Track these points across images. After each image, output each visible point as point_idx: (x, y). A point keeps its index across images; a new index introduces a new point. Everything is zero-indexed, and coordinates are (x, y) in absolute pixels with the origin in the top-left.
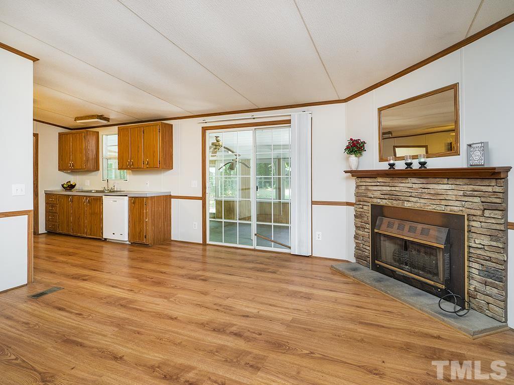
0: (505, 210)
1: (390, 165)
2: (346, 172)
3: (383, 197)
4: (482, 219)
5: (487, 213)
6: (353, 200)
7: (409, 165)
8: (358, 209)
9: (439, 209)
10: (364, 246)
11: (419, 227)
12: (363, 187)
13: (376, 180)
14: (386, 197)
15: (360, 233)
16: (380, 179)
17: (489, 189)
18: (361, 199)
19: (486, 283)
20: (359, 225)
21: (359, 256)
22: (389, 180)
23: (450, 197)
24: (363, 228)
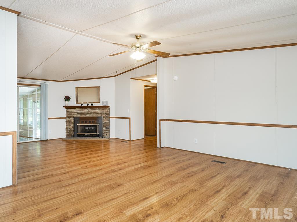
0: (109, 115)
1: (81, 105)
2: (64, 107)
3: (78, 114)
4: (106, 117)
5: (106, 115)
6: (65, 117)
7: (88, 105)
8: (68, 119)
9: (96, 116)
10: (70, 131)
11: (92, 121)
12: (70, 112)
13: (75, 109)
14: (80, 114)
15: (69, 127)
16: (77, 109)
17: (107, 110)
18: (69, 116)
19: (106, 130)
20: (68, 124)
21: (68, 135)
22: (81, 109)
23: (98, 113)
24: (70, 125)
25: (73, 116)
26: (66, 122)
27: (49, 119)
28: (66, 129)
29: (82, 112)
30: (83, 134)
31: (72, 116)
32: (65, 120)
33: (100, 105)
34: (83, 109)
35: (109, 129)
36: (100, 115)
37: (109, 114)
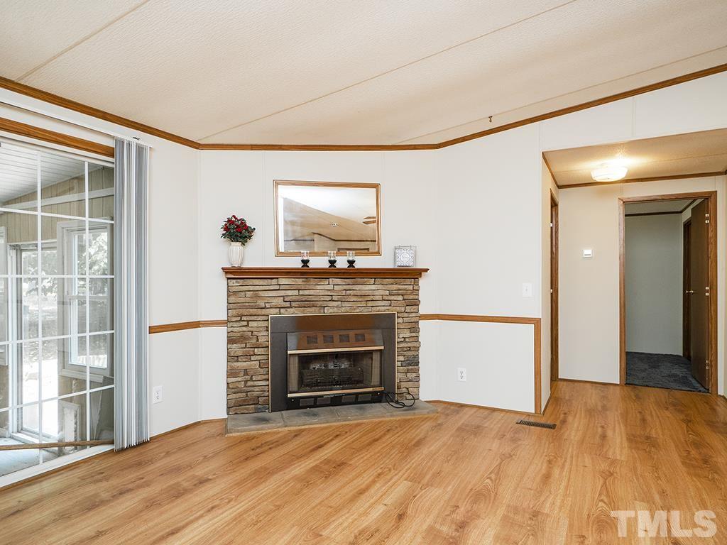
1: (303, 261)
2: (222, 270)
3: (287, 305)
4: (406, 315)
5: (407, 308)
6: (223, 316)
7: (332, 263)
8: (238, 329)
9: (365, 311)
10: (250, 383)
11: (352, 333)
12: (249, 294)
13: (274, 281)
14: (293, 304)
15: (242, 364)
16: (283, 281)
17: (411, 288)
18: (244, 311)
19: (408, 371)
20: (239, 353)
21: (240, 402)
22: (299, 281)
23: (377, 297)
24: (248, 356)
25: (264, 312)
26: (231, 341)
27: (153, 330)
28: (231, 373)
29: (306, 292)
30: (316, 397)
31: (260, 312)
32: (222, 333)
33: (382, 262)
34: (312, 281)
35: (417, 364)
36: (382, 308)
37: (416, 303)
